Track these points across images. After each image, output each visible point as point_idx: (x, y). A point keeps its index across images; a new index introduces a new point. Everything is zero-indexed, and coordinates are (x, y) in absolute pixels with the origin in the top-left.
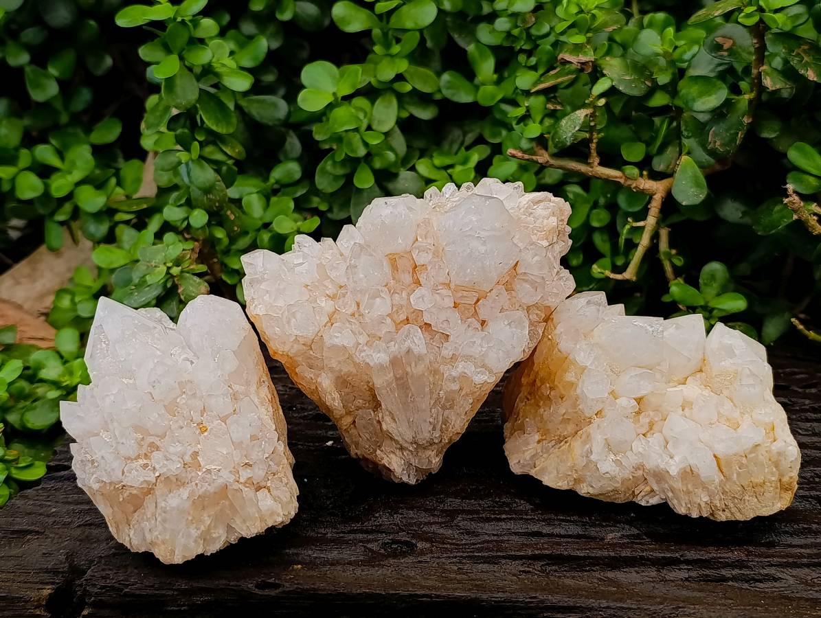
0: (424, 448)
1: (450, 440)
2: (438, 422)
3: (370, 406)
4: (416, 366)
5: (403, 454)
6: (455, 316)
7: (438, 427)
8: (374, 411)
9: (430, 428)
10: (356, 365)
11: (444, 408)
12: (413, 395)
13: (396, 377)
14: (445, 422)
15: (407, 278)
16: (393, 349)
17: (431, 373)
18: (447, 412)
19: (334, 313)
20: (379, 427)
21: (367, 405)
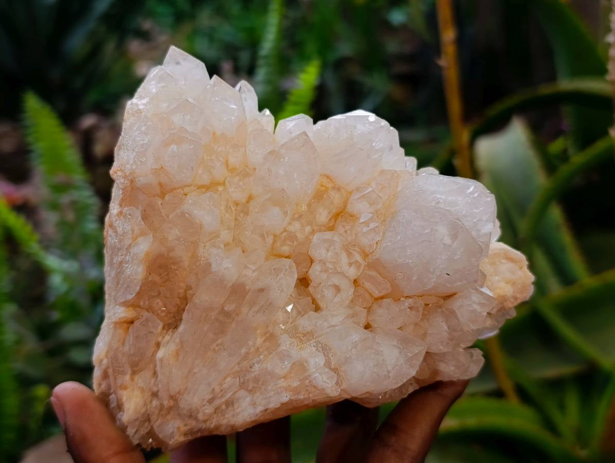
0: (179, 415)
1: (217, 428)
2: (222, 396)
3: (166, 318)
4: (258, 312)
5: (151, 402)
6: (348, 292)
7: (217, 402)
8: (163, 328)
9: (208, 397)
10: (194, 257)
11: (243, 385)
12: (221, 344)
13: (223, 309)
14: (230, 403)
15: (323, 216)
16: (249, 273)
17: (265, 334)
18: (242, 393)
19: (219, 184)
20: (152, 350)
21: (163, 314)
